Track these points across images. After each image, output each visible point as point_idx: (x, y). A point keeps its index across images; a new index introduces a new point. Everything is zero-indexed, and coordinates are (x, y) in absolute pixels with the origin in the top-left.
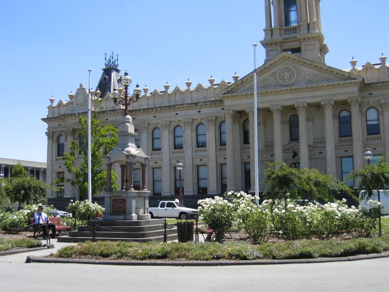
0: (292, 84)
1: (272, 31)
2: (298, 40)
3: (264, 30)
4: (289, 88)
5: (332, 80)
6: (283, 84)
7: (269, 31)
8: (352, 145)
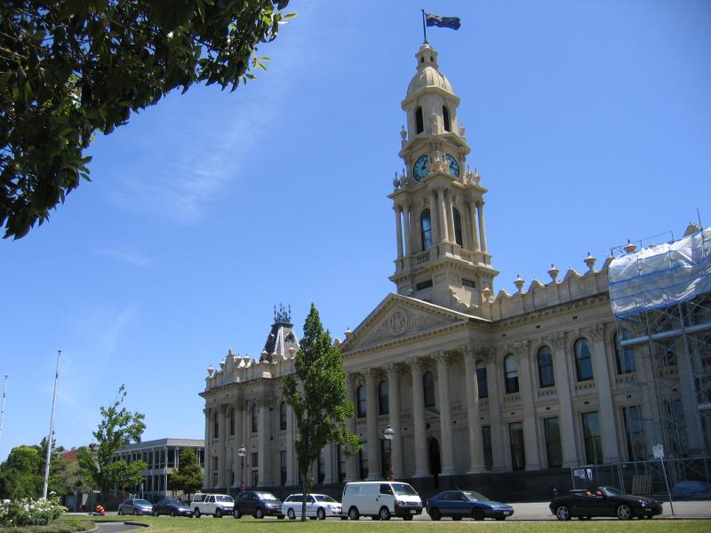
0: (403, 334)
1: (402, 261)
2: (427, 270)
3: (395, 262)
4: (402, 339)
5: (443, 323)
6: (394, 334)
7: (400, 262)
8: (488, 409)
